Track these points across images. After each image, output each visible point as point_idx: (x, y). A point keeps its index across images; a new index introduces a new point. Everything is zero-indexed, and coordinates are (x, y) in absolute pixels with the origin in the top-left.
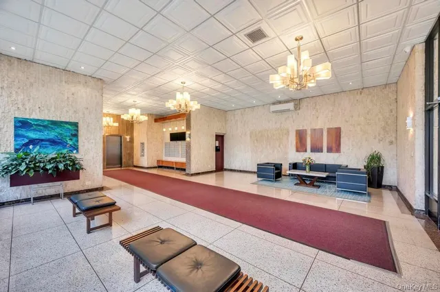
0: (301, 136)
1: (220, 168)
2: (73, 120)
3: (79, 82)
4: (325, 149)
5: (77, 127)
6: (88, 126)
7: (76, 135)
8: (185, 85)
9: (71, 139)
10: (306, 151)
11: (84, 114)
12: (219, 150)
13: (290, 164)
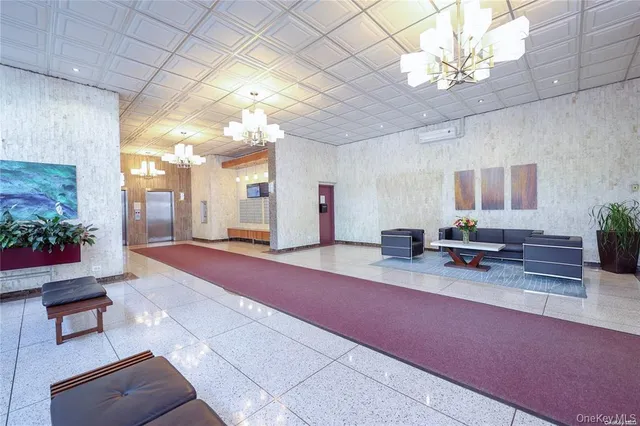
0: (463, 182)
1: (328, 239)
2: (66, 162)
3: (77, 98)
4: (508, 203)
5: (74, 173)
6: (93, 172)
7: (72, 188)
8: (257, 98)
9: (63, 195)
10: (473, 208)
11: (86, 151)
12: (326, 210)
13: (440, 230)
